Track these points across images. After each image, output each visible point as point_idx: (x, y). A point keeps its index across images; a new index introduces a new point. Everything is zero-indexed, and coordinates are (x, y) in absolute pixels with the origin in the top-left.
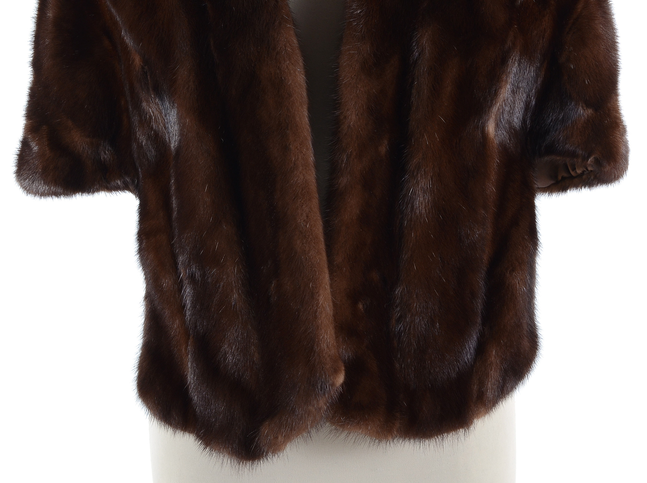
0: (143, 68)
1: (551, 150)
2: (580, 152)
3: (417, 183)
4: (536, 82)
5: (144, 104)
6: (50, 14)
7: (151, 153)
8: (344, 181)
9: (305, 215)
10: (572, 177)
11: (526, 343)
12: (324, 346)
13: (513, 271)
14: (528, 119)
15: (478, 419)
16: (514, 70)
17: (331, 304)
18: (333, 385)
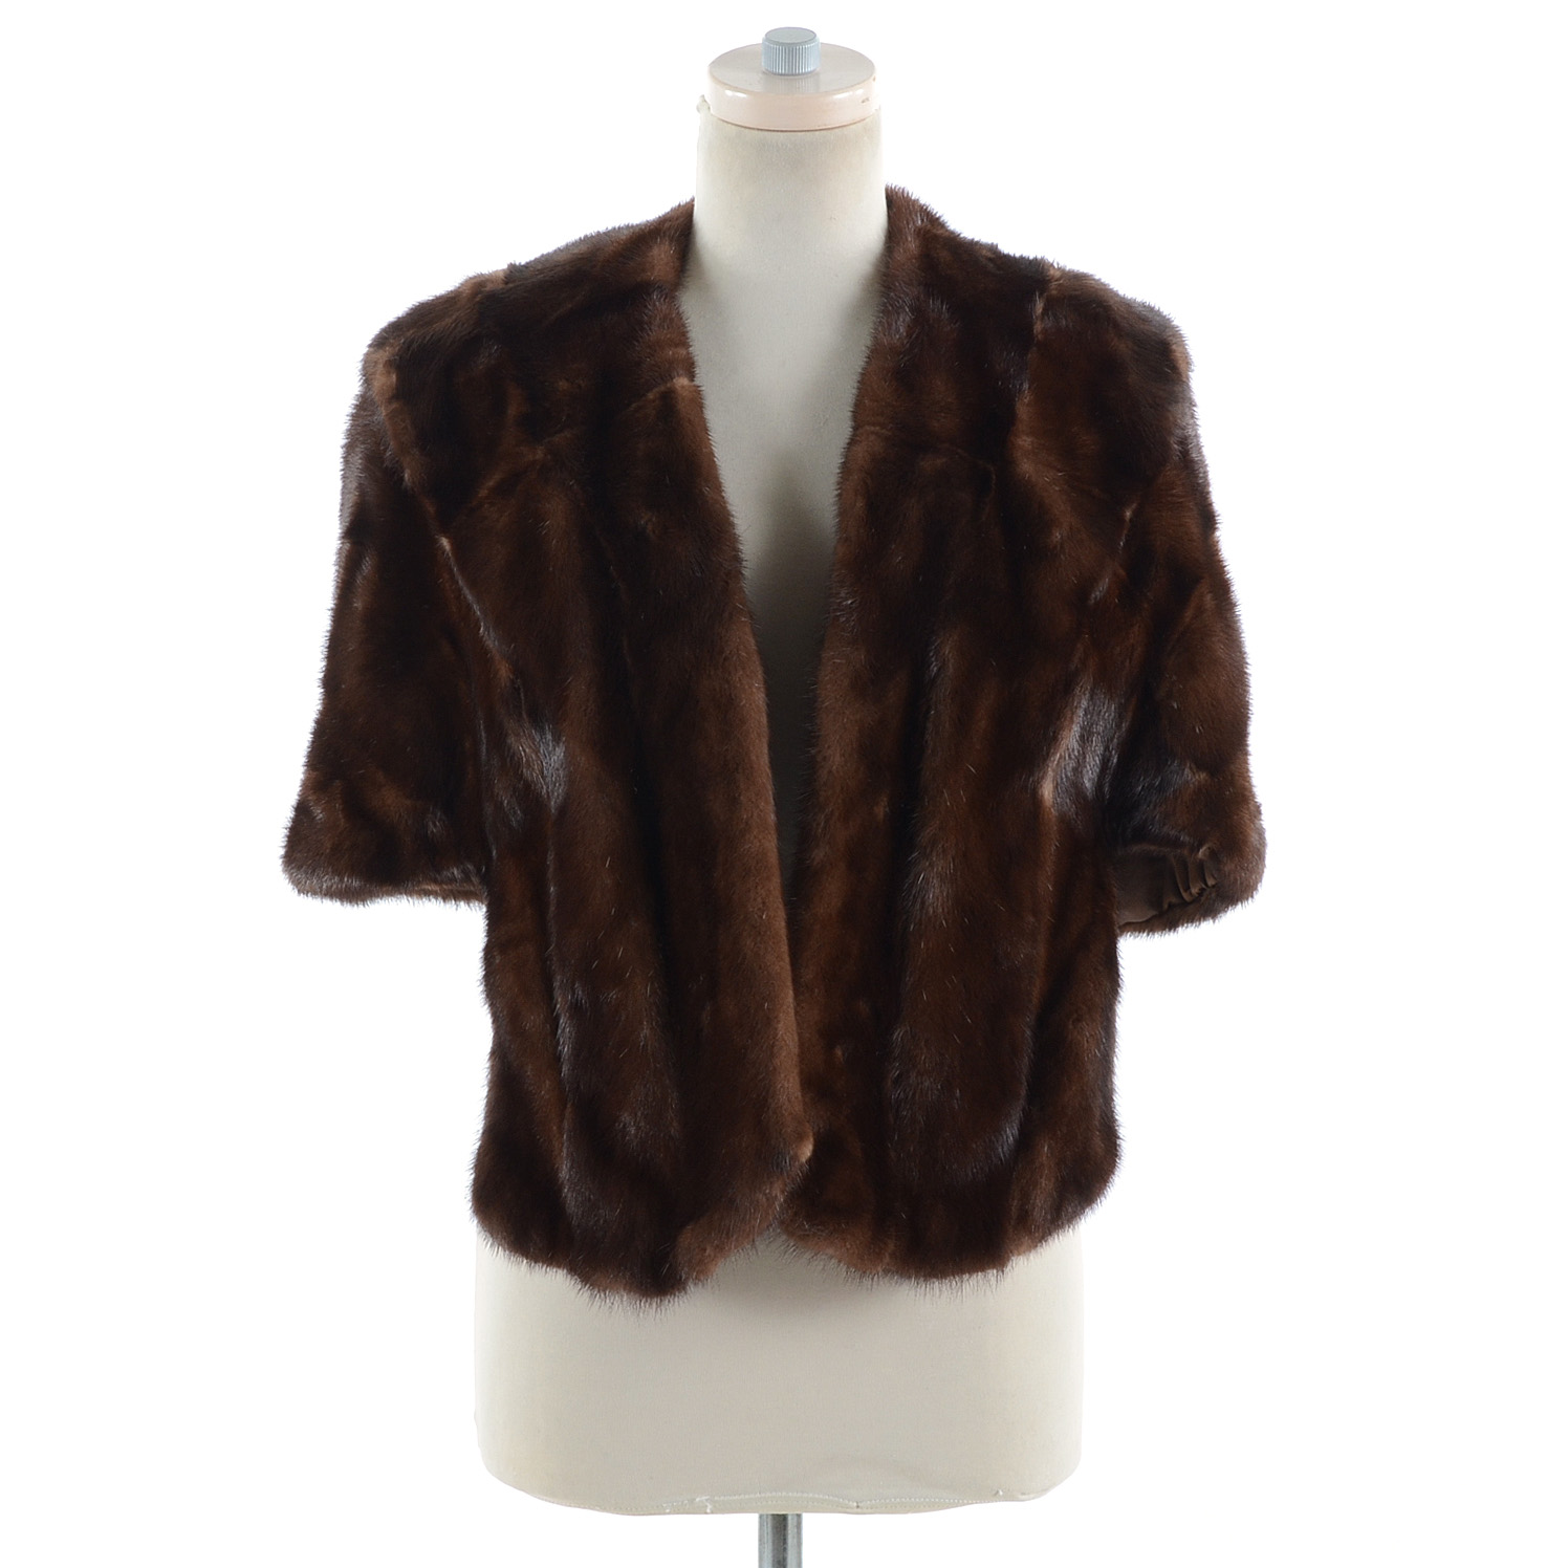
0: (513, 682)
1: (1141, 834)
2: (1187, 839)
3: (931, 865)
4: (1119, 726)
5: (511, 740)
6: (358, 604)
7: (516, 816)
8: (819, 854)
9: (759, 900)
10: (1185, 904)
11: (1098, 1142)
12: (783, 1098)
13: (1079, 1020)
14: (1107, 784)
15: (1019, 1254)
16: (1084, 704)
17: (796, 1038)
18: (795, 1158)
